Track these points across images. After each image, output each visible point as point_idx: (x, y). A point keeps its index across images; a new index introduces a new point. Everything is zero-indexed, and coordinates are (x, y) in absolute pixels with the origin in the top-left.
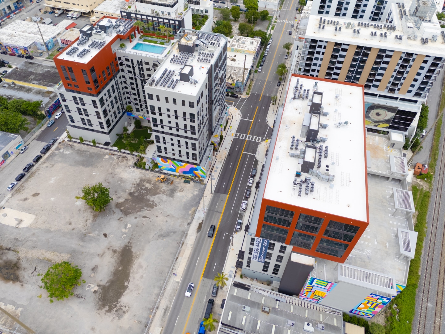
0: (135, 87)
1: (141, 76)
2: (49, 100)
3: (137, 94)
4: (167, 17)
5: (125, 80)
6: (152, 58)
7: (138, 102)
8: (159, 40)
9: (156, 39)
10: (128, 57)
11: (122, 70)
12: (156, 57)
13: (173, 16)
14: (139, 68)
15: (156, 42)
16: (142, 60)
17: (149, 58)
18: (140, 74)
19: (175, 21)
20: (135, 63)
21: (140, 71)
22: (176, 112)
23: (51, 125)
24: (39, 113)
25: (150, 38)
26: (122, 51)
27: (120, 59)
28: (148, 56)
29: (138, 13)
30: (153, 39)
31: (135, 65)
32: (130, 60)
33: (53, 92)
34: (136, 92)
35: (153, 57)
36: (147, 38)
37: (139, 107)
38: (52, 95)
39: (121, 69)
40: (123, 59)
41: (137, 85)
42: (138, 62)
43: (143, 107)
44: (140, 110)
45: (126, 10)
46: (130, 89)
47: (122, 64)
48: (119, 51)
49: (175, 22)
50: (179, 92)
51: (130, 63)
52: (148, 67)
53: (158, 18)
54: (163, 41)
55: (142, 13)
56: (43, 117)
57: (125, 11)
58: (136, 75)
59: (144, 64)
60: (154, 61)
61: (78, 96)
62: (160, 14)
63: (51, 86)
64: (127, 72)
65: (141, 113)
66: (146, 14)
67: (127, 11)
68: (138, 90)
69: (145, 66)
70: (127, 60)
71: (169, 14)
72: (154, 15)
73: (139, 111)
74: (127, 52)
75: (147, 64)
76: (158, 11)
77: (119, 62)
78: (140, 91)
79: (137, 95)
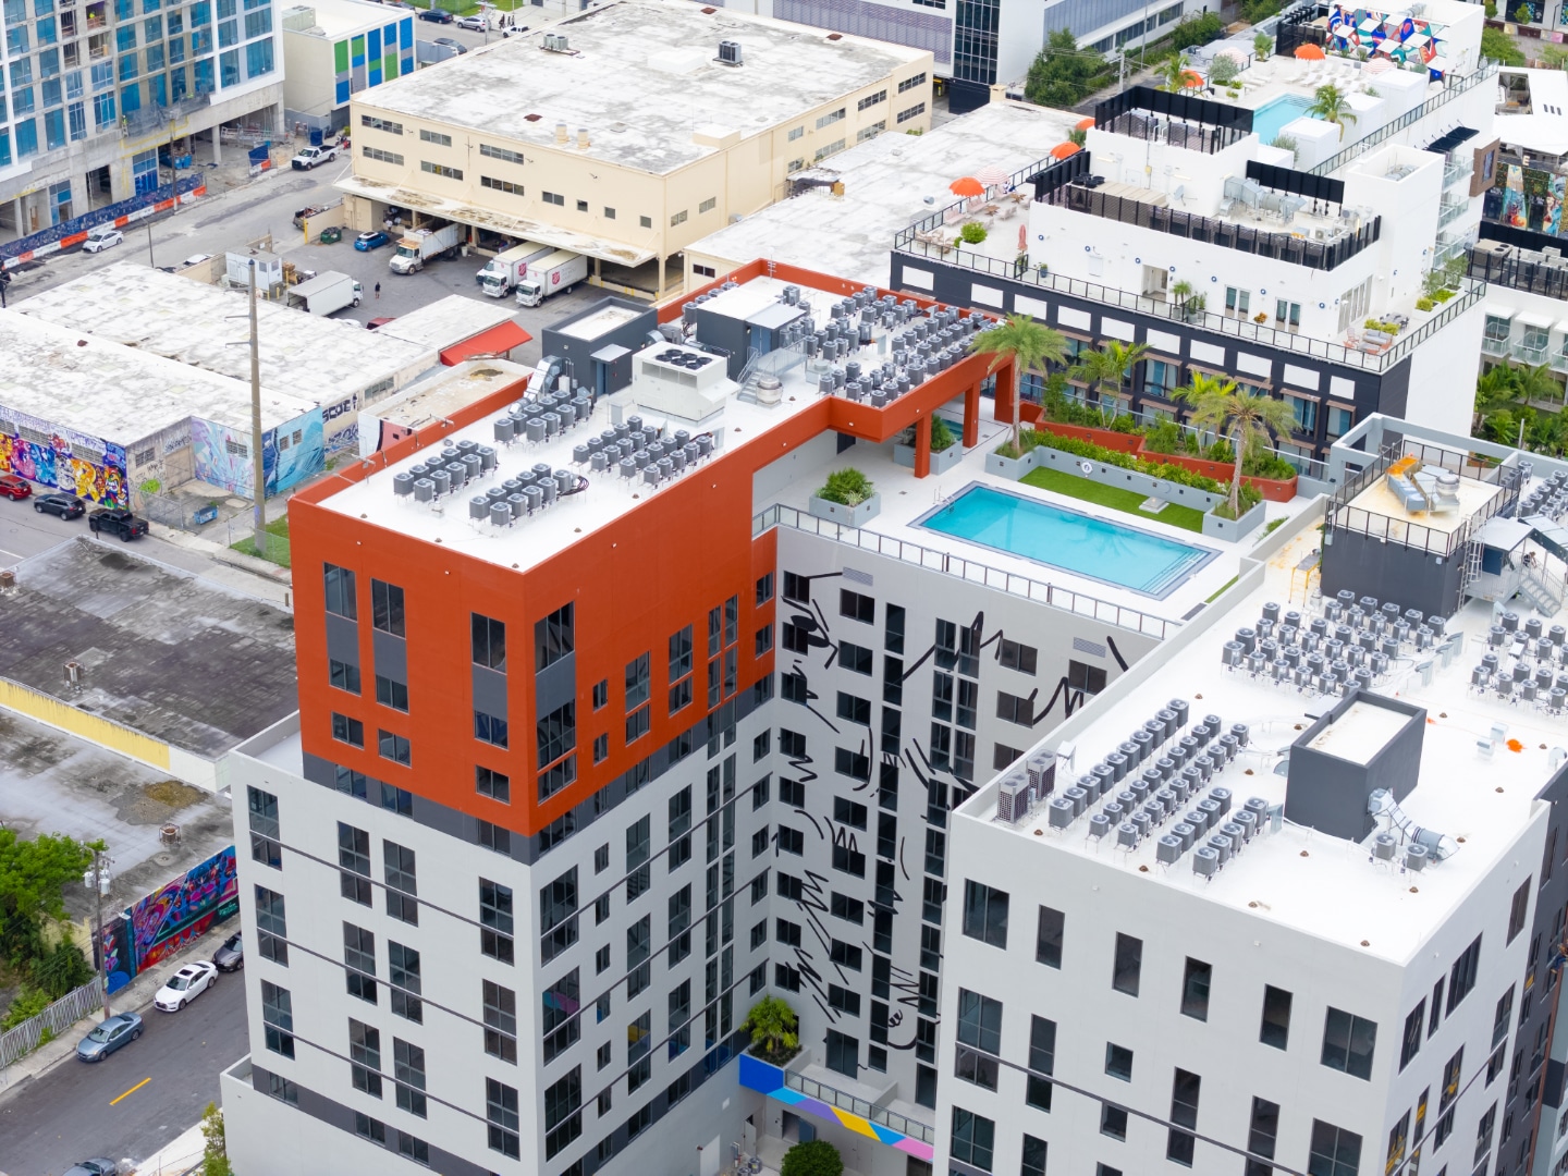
0: (866, 841)
1: (938, 760)
2: (161, 847)
3: (868, 908)
4: (1265, 338)
5: (795, 775)
6: (1069, 616)
7: (859, 981)
8: (1159, 489)
9: (1141, 480)
10: (867, 579)
11: (796, 688)
12: (1107, 614)
13: (1320, 334)
14: (942, 686)
15: (1130, 501)
16: (980, 618)
17: (1046, 610)
18: (940, 736)
19: (1327, 370)
20: (919, 638)
21: (941, 709)
22: (1187, 1086)
23: (107, 1053)
24: (52, 934)
25: (1088, 467)
26: (828, 530)
27: (798, 587)
28: (1039, 594)
29: (1029, 278)
30: (1116, 476)
31: (908, 659)
32: (880, 614)
33: (202, 796)
34: (862, 889)
35: (1084, 608)
36: (1064, 461)
37: (857, 1026)
38: (187, 818)
39: (787, 679)
40: (825, 598)
41: (888, 828)
42: (945, 630)
43: (894, 1035)
44: (863, 1056)
45: (944, 250)
46: (817, 855)
47: (801, 636)
48: (808, 524)
49: (1325, 383)
50: (1257, 912)
51: (871, 636)
52: (1018, 684)
53: (1187, 335)
54: (1193, 497)
55: (1062, 287)
56: (67, 973)
57: (933, 255)
58: (905, 741)
59: (987, 656)
60: (1080, 644)
61: (383, 826)
62: (1216, 303)
63: (205, 746)
64: (828, 704)
65: (866, 1086)
66: (1095, 295)
67: (950, 260)
68: (885, 874)
69: (994, 678)
70: (858, 607)
71: (1289, 315)
72: (1162, 312)
73: (850, 1069)
74: (869, 542)
75: (1020, 657)
76: (1200, 286)
77: (785, 613)
78: (899, 884)
79: (869, 921)
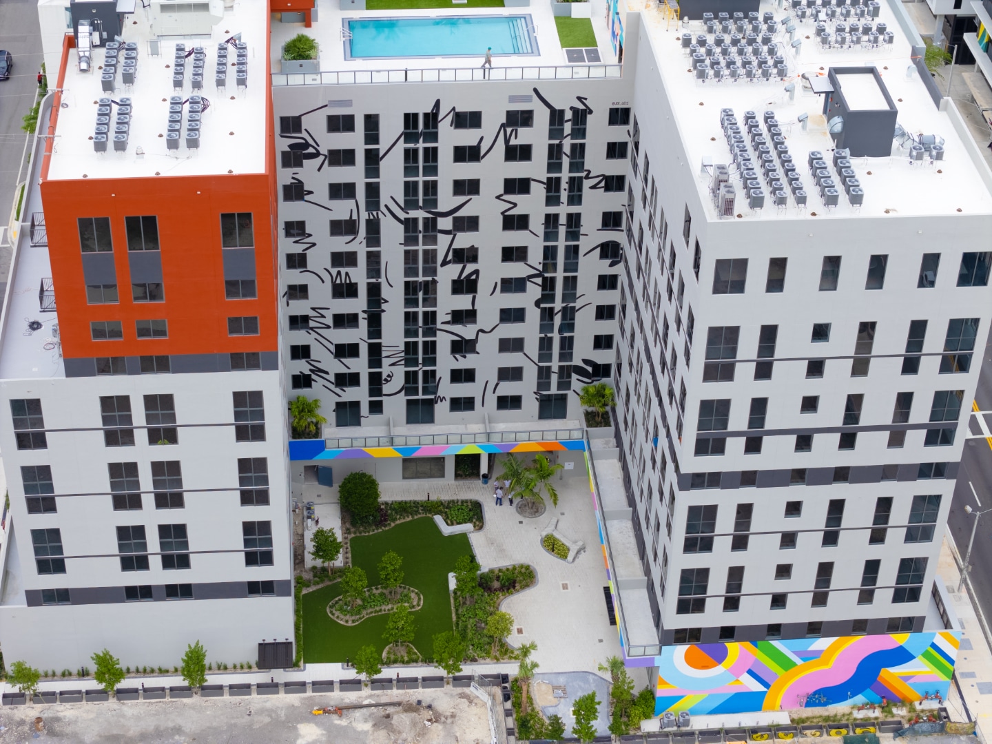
0: (359, 275)
1: (410, 204)
3: (362, 316)
5: (298, 249)
6: (505, 83)
7: (360, 365)
10: (348, 103)
11: (295, 192)
12: (531, 74)
14: (410, 155)
16: (437, 104)
17: (485, 85)
18: (410, 189)
20: (391, 129)
21: (410, 170)
26: (309, 79)
27: (292, 125)
31: (383, 146)
32: (360, 124)
34: (357, 306)
35: (514, 75)
37: (360, 393)
39: (288, 188)
40: (315, 126)
41: (374, 260)
42: (410, 120)
43: (386, 389)
44: (365, 409)
46: (321, 294)
47: (297, 156)
48: (296, 80)
50: (891, 215)
51: (354, 139)
52: (468, 137)
58: (384, 199)
59: (444, 126)
60: (513, 99)
61: (139, 386)
64: (322, 194)
68: (374, 291)
70: (341, 124)
73: (355, 422)
75: (469, 120)
77: (283, 145)
78: (385, 292)
79: (363, 323)
